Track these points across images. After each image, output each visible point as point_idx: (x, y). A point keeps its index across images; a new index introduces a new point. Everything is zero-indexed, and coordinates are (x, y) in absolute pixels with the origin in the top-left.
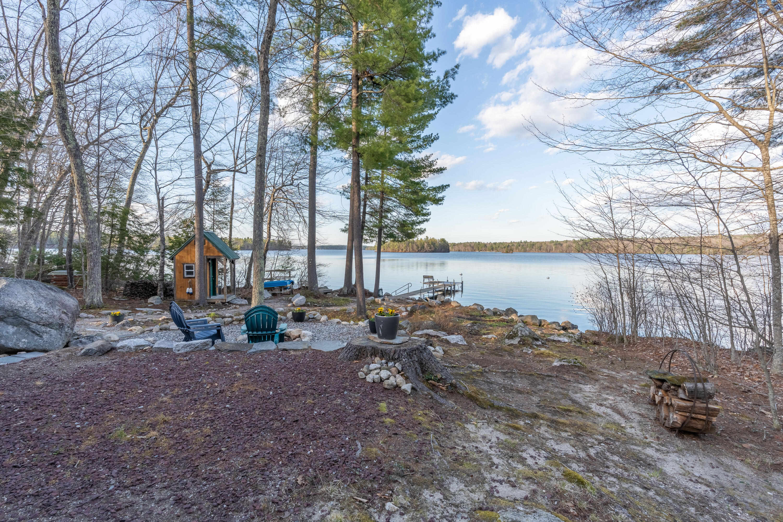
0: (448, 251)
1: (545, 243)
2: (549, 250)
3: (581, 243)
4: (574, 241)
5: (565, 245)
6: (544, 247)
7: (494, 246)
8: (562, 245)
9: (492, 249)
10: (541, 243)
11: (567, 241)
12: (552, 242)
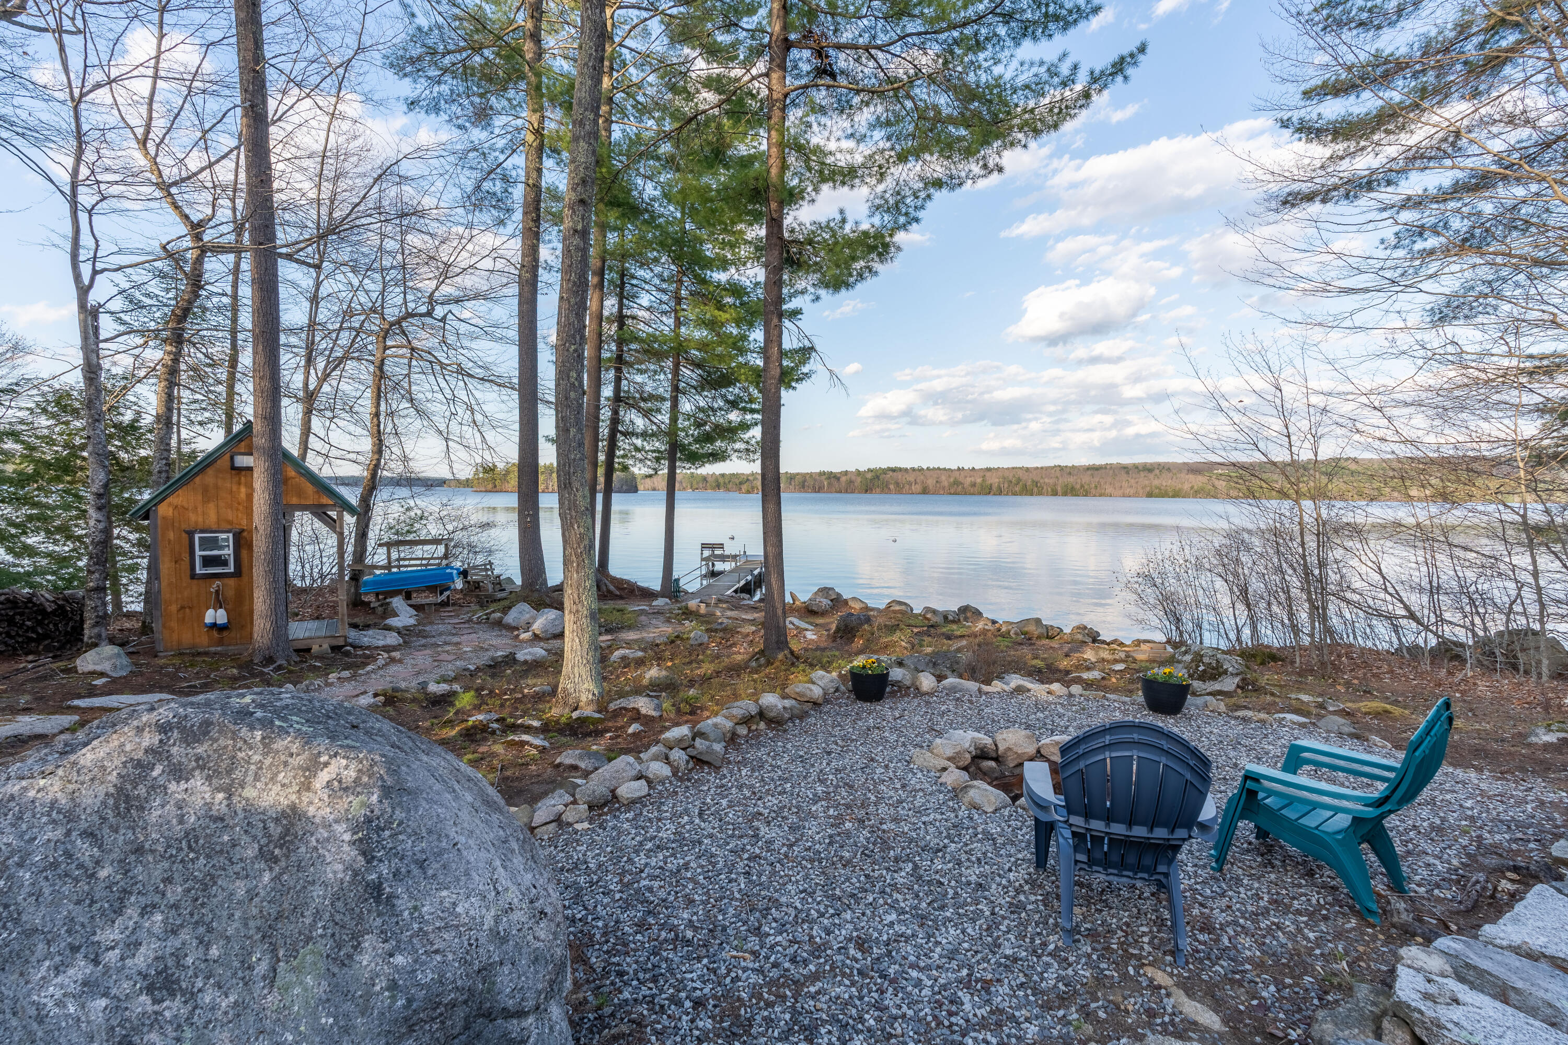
0: (635, 490)
1: (811, 475)
2: (818, 489)
3: (869, 476)
4: (858, 473)
5: (843, 479)
6: (810, 482)
7: (721, 480)
8: (838, 479)
9: (718, 486)
10: (804, 475)
11: (846, 473)
12: (822, 474)
